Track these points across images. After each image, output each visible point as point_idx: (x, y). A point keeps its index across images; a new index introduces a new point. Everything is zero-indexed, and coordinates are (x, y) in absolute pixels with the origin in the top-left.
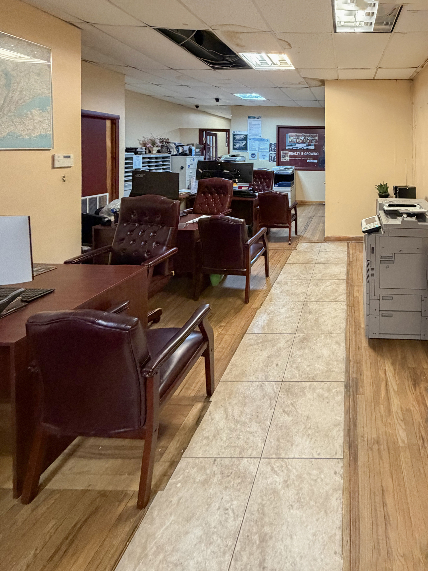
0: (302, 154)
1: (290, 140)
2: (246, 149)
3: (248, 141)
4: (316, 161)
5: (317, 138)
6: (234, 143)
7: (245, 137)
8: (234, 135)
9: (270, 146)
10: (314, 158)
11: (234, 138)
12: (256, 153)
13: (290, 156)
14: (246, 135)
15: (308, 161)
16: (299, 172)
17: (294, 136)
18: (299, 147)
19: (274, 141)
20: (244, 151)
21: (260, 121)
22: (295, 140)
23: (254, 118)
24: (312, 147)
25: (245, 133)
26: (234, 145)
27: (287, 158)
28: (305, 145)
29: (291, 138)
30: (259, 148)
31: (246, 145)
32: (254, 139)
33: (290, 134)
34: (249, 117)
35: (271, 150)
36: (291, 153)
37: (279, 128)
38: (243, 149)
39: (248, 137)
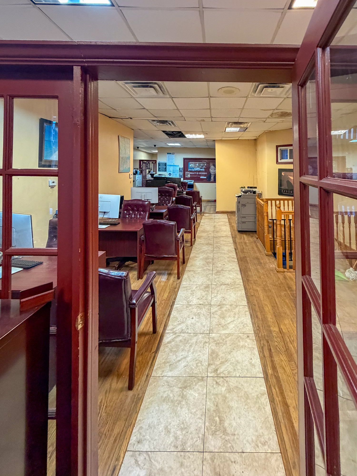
0: (197, 173)
1: (190, 166)
2: (166, 171)
3: (167, 167)
4: (205, 178)
5: (206, 165)
6: (159, 167)
7: (165, 164)
8: (159, 163)
9: (180, 169)
10: (205, 175)
11: (159, 165)
12: (171, 173)
13: (191, 175)
14: (166, 163)
15: (201, 177)
16: (196, 183)
17: (193, 163)
18: (196, 170)
19: (182, 166)
20: (165, 172)
21: (174, 155)
22: (193, 166)
23: (170, 154)
24: (203, 170)
25: (166, 162)
26: (159, 169)
27: (189, 176)
28: (199, 169)
29: (191, 165)
30: (173, 171)
31: (166, 169)
32: (170, 165)
33: (190, 162)
34: (168, 153)
35: (180, 171)
36: (191, 173)
37: (184, 159)
38: (164, 171)
39: (167, 164)
